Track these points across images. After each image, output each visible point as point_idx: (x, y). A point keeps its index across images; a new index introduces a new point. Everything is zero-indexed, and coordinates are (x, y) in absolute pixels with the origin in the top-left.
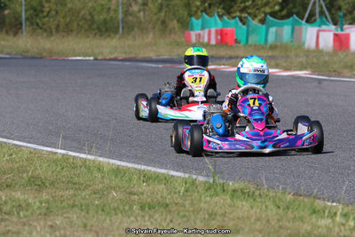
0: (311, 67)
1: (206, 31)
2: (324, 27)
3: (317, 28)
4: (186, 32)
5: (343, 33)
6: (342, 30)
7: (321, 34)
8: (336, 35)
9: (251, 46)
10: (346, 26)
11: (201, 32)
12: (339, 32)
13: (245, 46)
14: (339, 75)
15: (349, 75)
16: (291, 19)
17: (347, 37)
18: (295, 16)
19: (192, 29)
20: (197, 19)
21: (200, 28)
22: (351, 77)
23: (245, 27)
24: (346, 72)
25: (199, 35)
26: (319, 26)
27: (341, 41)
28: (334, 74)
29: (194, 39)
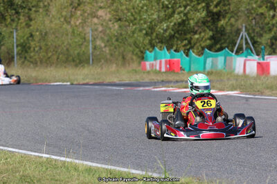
0: (240, 88)
1: (158, 61)
2: (249, 57)
4: (142, 62)
5: (265, 61)
6: (264, 59)
7: (248, 63)
8: (259, 63)
10: (266, 57)
11: (154, 62)
12: (261, 61)
13: (188, 73)
14: (262, 94)
15: (270, 93)
16: (224, 51)
17: (268, 65)
18: (226, 49)
19: (147, 60)
20: (151, 52)
21: (153, 58)
22: (271, 96)
23: (188, 59)
24: (267, 92)
25: (153, 65)
26: (246, 57)
27: (263, 68)
28: (257, 93)
29: (148, 67)
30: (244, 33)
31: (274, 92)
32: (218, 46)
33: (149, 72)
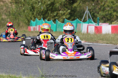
0: (85, 40)
1: (38, 26)
2: (90, 24)
3: (87, 24)
4: (29, 27)
5: (99, 26)
6: (98, 25)
7: (89, 27)
8: (96, 27)
9: (58, 32)
10: (100, 24)
11: (36, 27)
12: (97, 26)
13: (55, 32)
14: (97, 42)
15: (102, 42)
16: (76, 20)
17: (101, 28)
18: (77, 19)
19: (32, 26)
20: (34, 21)
21: (35, 25)
23: (55, 25)
24: (100, 41)
25: (35, 28)
26: (88, 23)
27: (98, 30)
28: (95, 42)
29: (32, 30)
30: (87, 11)
31: (104, 41)
32: (73, 18)
33: (32, 32)
